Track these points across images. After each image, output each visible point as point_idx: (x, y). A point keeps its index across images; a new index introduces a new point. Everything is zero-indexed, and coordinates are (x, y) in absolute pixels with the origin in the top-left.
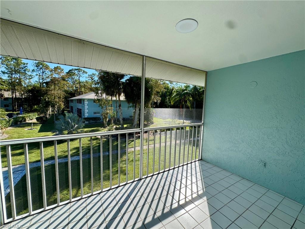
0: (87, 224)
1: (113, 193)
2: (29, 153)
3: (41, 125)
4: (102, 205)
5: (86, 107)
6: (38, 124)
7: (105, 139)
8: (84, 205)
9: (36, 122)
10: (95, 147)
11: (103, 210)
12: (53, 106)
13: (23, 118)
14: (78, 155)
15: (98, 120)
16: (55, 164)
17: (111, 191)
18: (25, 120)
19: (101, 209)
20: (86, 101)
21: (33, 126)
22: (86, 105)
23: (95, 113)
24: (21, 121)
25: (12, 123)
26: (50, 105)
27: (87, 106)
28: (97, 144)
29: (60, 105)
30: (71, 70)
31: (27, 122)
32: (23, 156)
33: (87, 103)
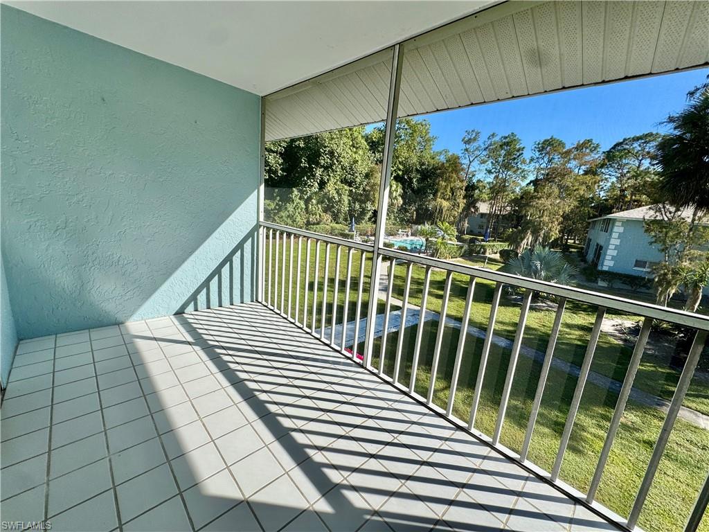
0: (383, 446)
1: (484, 458)
2: (449, 300)
3: (503, 265)
4: (435, 450)
5: (614, 241)
6: (500, 262)
7: (621, 343)
8: (414, 418)
9: (499, 258)
10: (563, 344)
11: (425, 460)
12: (535, 233)
13: (483, 246)
14: (510, 338)
15: (644, 286)
16: (484, 340)
17: (485, 451)
18: (484, 252)
19: (425, 455)
20: (620, 224)
21: (487, 263)
22: (615, 235)
23: (639, 263)
24: (478, 252)
25: (465, 252)
26: (529, 228)
27: (619, 241)
28: (579, 340)
29: (551, 230)
30: (621, 143)
31: (487, 255)
32: (440, 301)
33: (621, 230)
